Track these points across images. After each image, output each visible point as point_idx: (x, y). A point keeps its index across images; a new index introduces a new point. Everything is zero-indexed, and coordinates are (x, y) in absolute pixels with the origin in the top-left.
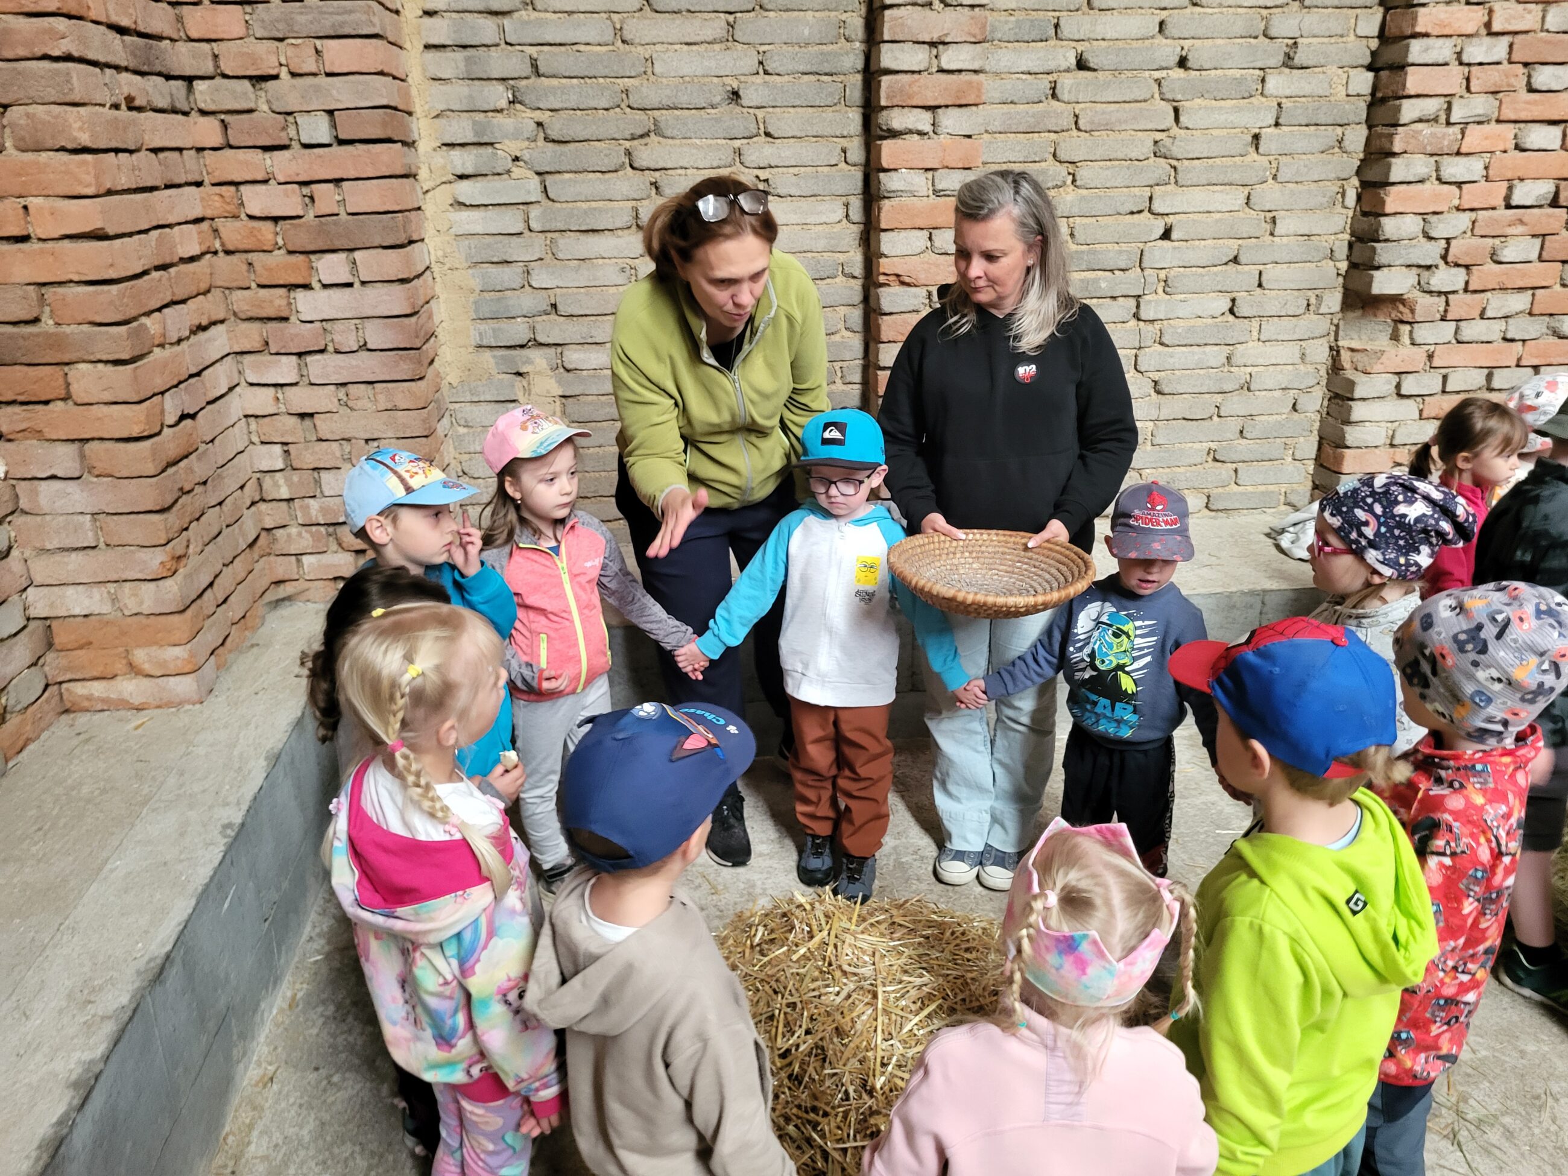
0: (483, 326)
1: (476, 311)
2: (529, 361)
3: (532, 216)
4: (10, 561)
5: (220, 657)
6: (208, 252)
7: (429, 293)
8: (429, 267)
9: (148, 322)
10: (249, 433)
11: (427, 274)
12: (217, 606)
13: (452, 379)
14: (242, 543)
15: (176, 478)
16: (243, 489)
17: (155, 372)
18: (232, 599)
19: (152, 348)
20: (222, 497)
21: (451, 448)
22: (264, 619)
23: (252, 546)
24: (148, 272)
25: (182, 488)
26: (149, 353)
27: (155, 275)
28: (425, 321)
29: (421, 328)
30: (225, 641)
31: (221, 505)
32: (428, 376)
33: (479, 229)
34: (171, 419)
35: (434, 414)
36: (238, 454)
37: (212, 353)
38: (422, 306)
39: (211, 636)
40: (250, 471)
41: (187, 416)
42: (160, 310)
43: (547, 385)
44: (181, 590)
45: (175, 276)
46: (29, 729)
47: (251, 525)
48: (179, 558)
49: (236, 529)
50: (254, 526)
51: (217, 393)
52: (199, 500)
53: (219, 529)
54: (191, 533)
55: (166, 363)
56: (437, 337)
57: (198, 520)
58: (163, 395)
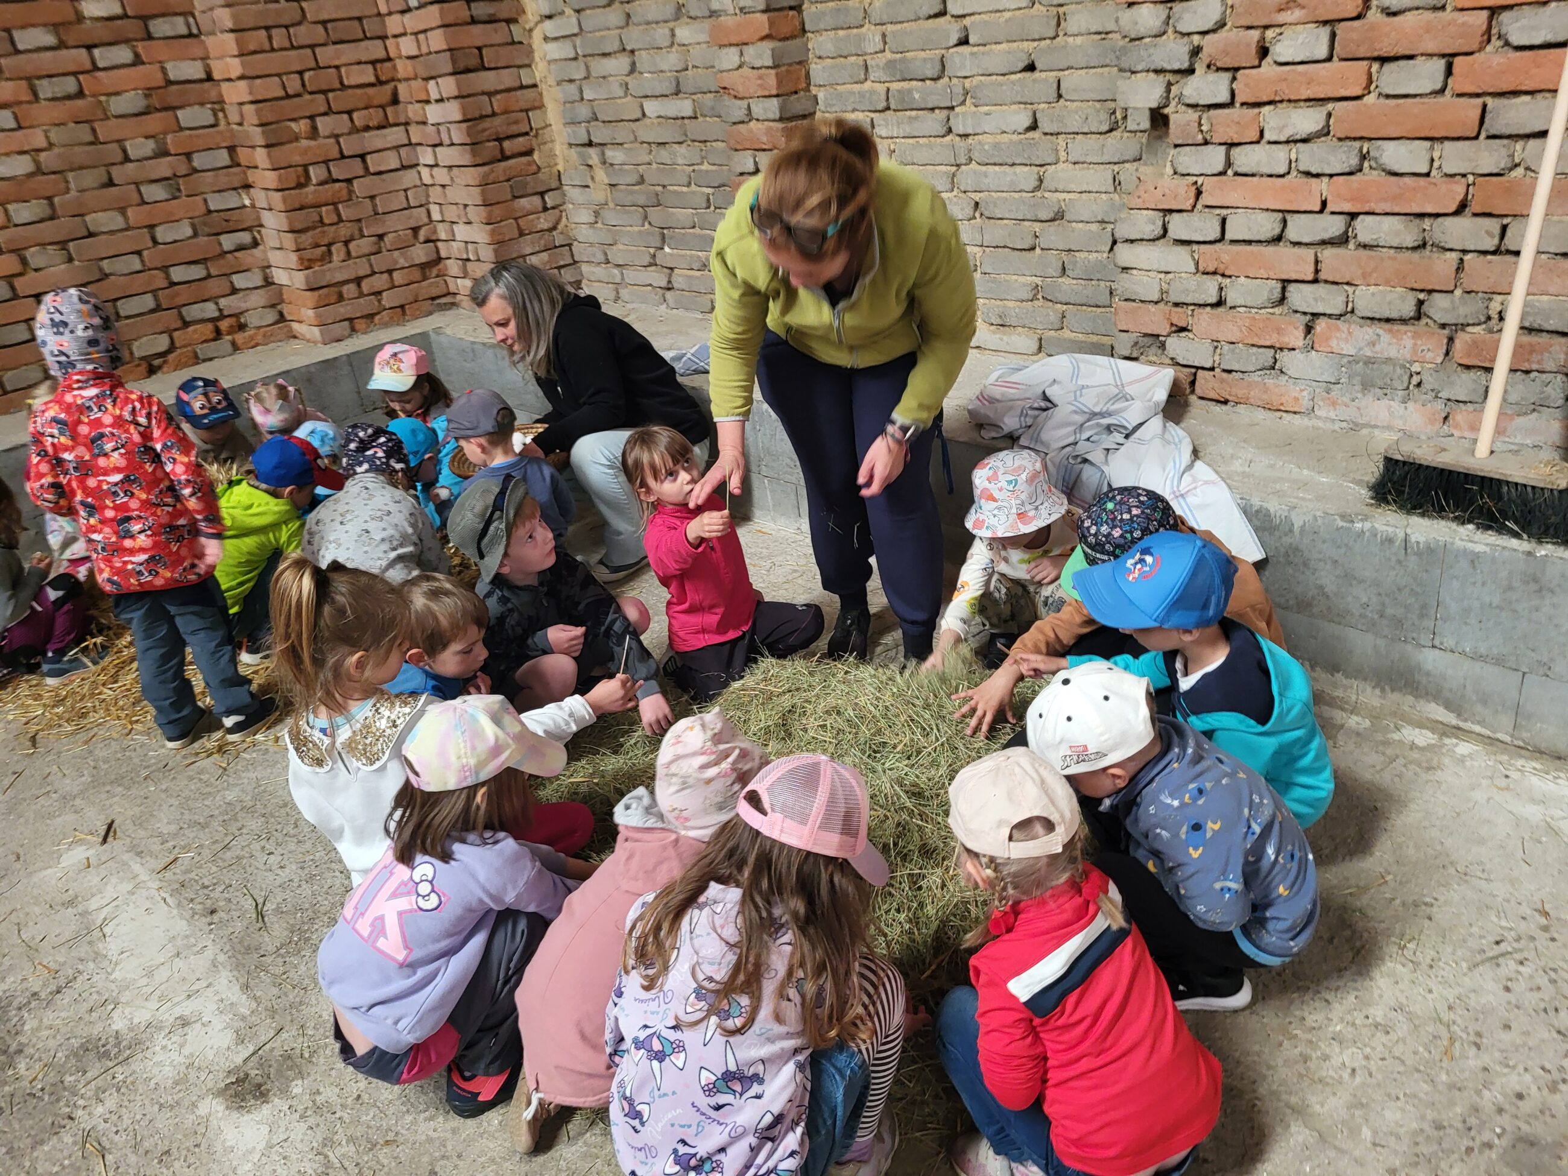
0: (569, 130)
1: (565, 117)
2: (591, 157)
3: (577, 44)
4: (254, 251)
5: (360, 324)
6: (393, 80)
7: (524, 105)
8: (535, 86)
9: (293, 125)
10: (428, 196)
11: (525, 91)
12: (361, 295)
13: (560, 167)
14: (402, 262)
15: (312, 215)
16: (415, 230)
17: (293, 154)
18: (384, 294)
19: (297, 139)
20: (380, 232)
21: (564, 219)
22: (431, 313)
23: (424, 267)
24: (298, 95)
25: (321, 221)
26: (290, 142)
27: (307, 97)
28: (497, 124)
29: (484, 130)
30: (370, 317)
31: (381, 237)
32: (503, 164)
33: (557, 57)
34: (314, 181)
35: (504, 191)
36: (410, 208)
37: (379, 144)
38: (494, 114)
39: (343, 310)
40: (426, 220)
41: (338, 181)
42: (312, 118)
43: (601, 175)
44: (307, 278)
45: (335, 98)
46: (259, 338)
47: (420, 253)
48: (309, 260)
49: (396, 254)
50: (427, 254)
51: (383, 168)
52: (344, 231)
53: (374, 250)
54: (333, 248)
55: (309, 148)
56: (536, 136)
57: (346, 243)
58: (305, 167)
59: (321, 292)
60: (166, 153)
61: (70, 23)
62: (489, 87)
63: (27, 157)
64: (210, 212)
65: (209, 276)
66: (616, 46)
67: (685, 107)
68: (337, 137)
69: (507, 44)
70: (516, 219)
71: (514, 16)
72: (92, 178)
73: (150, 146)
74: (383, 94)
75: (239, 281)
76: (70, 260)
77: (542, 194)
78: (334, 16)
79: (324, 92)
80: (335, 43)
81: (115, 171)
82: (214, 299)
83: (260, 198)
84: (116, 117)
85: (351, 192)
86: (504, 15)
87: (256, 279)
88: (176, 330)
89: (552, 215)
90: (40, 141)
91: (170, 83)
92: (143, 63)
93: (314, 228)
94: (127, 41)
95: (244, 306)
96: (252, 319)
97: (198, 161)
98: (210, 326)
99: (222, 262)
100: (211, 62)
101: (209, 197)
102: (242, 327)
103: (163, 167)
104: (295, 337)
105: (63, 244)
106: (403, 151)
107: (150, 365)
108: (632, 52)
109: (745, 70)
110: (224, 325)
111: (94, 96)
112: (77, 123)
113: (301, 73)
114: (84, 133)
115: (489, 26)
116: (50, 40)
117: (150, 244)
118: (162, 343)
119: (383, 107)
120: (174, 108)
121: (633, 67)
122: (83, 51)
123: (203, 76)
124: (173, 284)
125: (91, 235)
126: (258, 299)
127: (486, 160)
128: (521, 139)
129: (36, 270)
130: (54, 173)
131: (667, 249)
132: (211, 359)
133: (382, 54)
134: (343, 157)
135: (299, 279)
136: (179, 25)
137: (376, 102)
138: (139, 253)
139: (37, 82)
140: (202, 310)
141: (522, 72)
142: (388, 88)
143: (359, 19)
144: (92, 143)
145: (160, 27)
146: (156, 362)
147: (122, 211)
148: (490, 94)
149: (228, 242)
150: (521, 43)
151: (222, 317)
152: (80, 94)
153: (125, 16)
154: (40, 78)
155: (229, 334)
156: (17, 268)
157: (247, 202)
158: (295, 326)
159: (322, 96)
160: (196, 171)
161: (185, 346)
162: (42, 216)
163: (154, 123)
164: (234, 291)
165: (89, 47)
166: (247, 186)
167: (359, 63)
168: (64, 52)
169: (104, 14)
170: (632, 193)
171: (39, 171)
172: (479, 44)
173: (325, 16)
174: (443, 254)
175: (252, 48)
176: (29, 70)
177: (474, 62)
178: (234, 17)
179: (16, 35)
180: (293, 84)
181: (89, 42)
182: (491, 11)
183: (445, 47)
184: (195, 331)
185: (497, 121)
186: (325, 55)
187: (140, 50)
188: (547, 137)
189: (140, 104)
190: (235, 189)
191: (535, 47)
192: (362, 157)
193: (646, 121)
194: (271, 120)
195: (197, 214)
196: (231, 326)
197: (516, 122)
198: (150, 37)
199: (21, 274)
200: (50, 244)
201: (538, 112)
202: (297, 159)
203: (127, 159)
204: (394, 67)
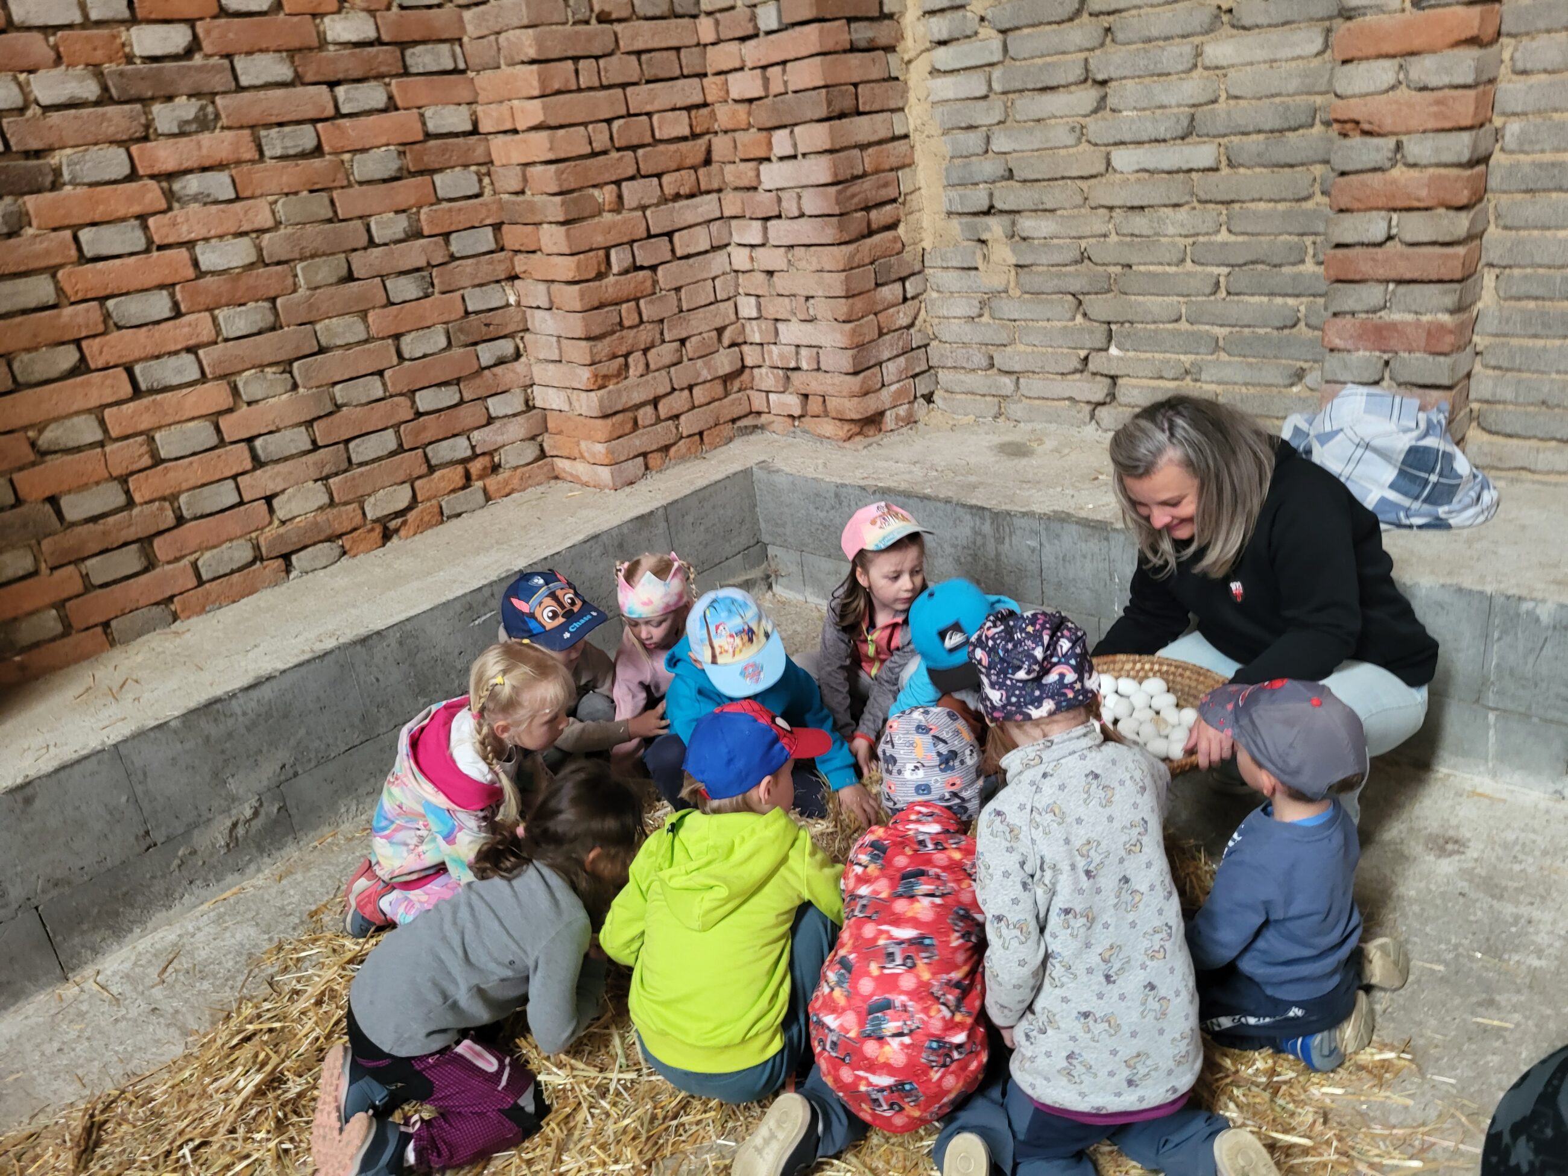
0: (953, 193)
1: (947, 177)
2: (988, 229)
3: (994, 77)
4: (516, 364)
5: (654, 460)
6: (708, 132)
7: (893, 162)
8: (906, 136)
9: (596, 192)
10: (737, 285)
11: (896, 143)
12: (659, 420)
13: (927, 244)
14: (706, 375)
15: (610, 315)
16: (720, 331)
17: (595, 232)
18: (683, 418)
19: (600, 213)
20: (684, 335)
21: (923, 312)
22: (731, 440)
23: (727, 379)
24: (605, 152)
25: (621, 324)
26: (593, 216)
27: (615, 155)
28: (866, 189)
29: (853, 196)
30: (666, 449)
31: (683, 342)
32: (869, 241)
33: (951, 95)
34: (615, 269)
35: (865, 278)
36: (717, 301)
37: (690, 218)
38: (864, 175)
39: (639, 441)
40: (733, 317)
41: (642, 268)
42: (618, 183)
43: (1003, 253)
44: (601, 401)
45: (645, 155)
46: (515, 482)
47: (724, 362)
48: (605, 377)
49: (700, 362)
50: (731, 363)
51: (692, 250)
52: (645, 335)
53: (675, 360)
54: (631, 360)
55: (614, 225)
56: (904, 204)
57: (645, 351)
58: (607, 250)
59: (614, 419)
60: (419, 234)
61: (310, 49)
62: (863, 138)
63: (246, 241)
64: (467, 313)
65: (462, 402)
66: (1077, 73)
67: (1203, 154)
68: (644, 208)
69: (884, 80)
70: (876, 314)
71: (892, 42)
72: (327, 270)
73: (400, 225)
74: (694, 151)
75: (496, 406)
76: (295, 387)
77: (903, 280)
78: (650, 46)
79: (634, 148)
80: (648, 82)
81: (356, 259)
82: (466, 433)
83: (534, 293)
84: (361, 183)
85: (655, 282)
86: (883, 41)
87: (515, 402)
88: (419, 477)
89: (910, 307)
90: (264, 219)
91: (428, 136)
92: (397, 109)
93: (613, 332)
94: (379, 77)
95: (500, 439)
96: (509, 458)
97: (457, 245)
98: (460, 469)
99: (478, 381)
100: (479, 109)
101: (467, 293)
102: (495, 468)
103: (415, 253)
104: (557, 478)
105: (286, 366)
106: (715, 227)
107: (386, 528)
108: (1104, 83)
109: (1403, 93)
110: (476, 467)
111: (335, 153)
112: (311, 191)
113: (609, 121)
114: (320, 206)
115: (866, 54)
116: (284, 72)
117: (395, 360)
118: (401, 497)
119: (694, 168)
120: (433, 172)
121: (1100, 105)
122: (324, 88)
123: (468, 127)
124: (419, 414)
125: (322, 350)
126: (517, 429)
127: (853, 237)
128: (888, 207)
129: (249, 404)
130: (279, 263)
131: (1113, 351)
132: (459, 515)
133: (697, 99)
134: (650, 236)
135: (589, 403)
136: (441, 57)
137: (689, 162)
138: (380, 373)
139: (263, 133)
140: (453, 449)
141: (896, 117)
142: (702, 142)
143: (678, 49)
144: (330, 221)
145: (421, 58)
146: (393, 525)
147: (364, 314)
148: (863, 147)
149: (487, 353)
150: (897, 79)
151: (475, 456)
152: (318, 151)
153: (378, 42)
154: (269, 126)
155: (481, 477)
156: (227, 401)
157: (512, 300)
158: (560, 463)
159: (630, 153)
160: (453, 258)
161: (429, 499)
162: (262, 325)
163: (408, 191)
164: (490, 420)
165: (332, 85)
166: (513, 278)
167: (673, 109)
168: (300, 89)
169: (354, 38)
170: (1059, 276)
171: (261, 261)
172: (856, 79)
173: (639, 45)
174: (749, 362)
175: (556, 86)
176: (255, 115)
177: (848, 104)
178: (540, 43)
179: (240, 63)
180: (601, 140)
181: (333, 79)
182: (870, 34)
183: (821, 83)
184: (443, 477)
185: (867, 184)
186: (638, 98)
187: (394, 88)
188: (915, 205)
189: (391, 167)
190: (498, 282)
191: (911, 84)
192: (670, 235)
193: (1110, 177)
194: (573, 186)
195: (453, 317)
196: (485, 468)
197: (886, 185)
198: (406, 73)
199: (230, 410)
200: (270, 365)
201: (907, 170)
202: (599, 240)
203: (371, 243)
204: (713, 116)
